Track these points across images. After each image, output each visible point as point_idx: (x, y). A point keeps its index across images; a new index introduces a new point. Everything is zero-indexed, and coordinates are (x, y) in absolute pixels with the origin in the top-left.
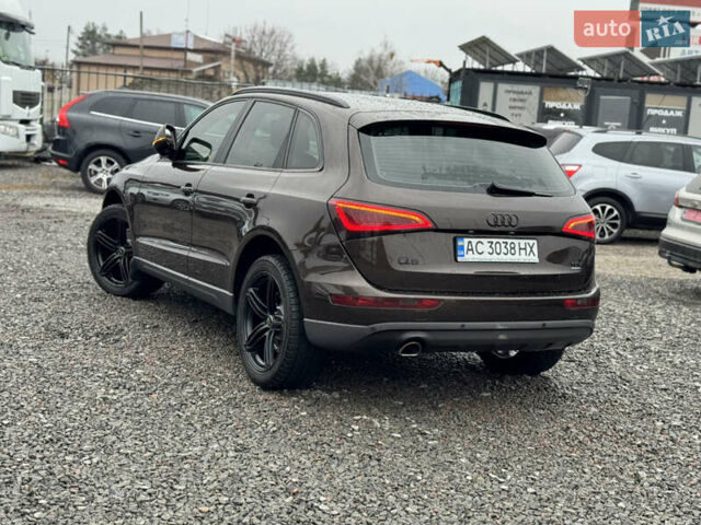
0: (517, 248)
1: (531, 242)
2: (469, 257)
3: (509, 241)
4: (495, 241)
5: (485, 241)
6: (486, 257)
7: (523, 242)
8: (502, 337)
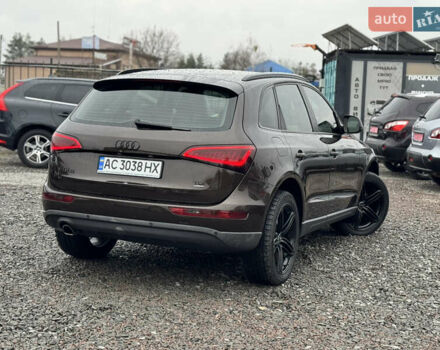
0: (143, 167)
1: (156, 163)
2: (106, 170)
3: (138, 161)
4: (126, 160)
5: (119, 160)
6: (118, 171)
7: (149, 163)
8: (118, 228)
